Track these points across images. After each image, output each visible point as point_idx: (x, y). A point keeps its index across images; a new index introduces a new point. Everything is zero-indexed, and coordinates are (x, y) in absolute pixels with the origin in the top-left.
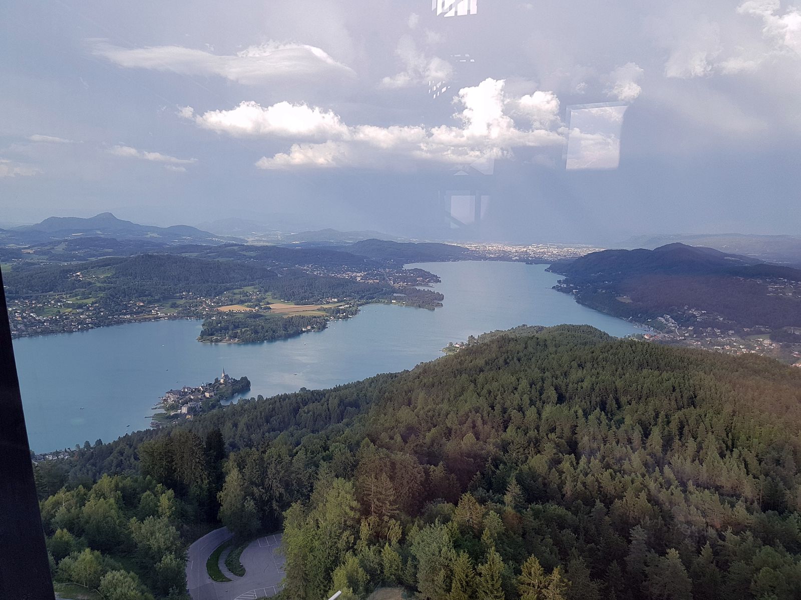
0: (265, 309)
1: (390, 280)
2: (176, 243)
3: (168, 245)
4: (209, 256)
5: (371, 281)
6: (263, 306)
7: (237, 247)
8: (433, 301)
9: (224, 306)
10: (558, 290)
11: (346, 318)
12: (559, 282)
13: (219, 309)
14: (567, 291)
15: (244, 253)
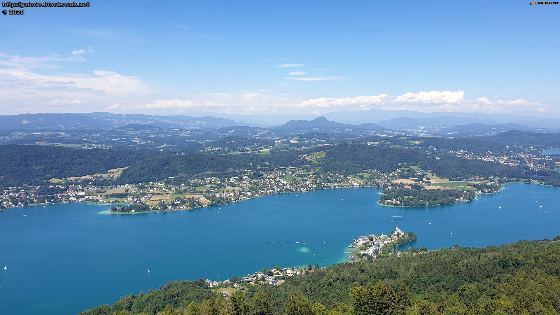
1: (530, 163)
2: (364, 135)
3: (359, 136)
4: (387, 144)
5: (512, 164)
6: (425, 181)
9: (397, 179)
11: (491, 192)
13: (393, 181)
15: (411, 142)
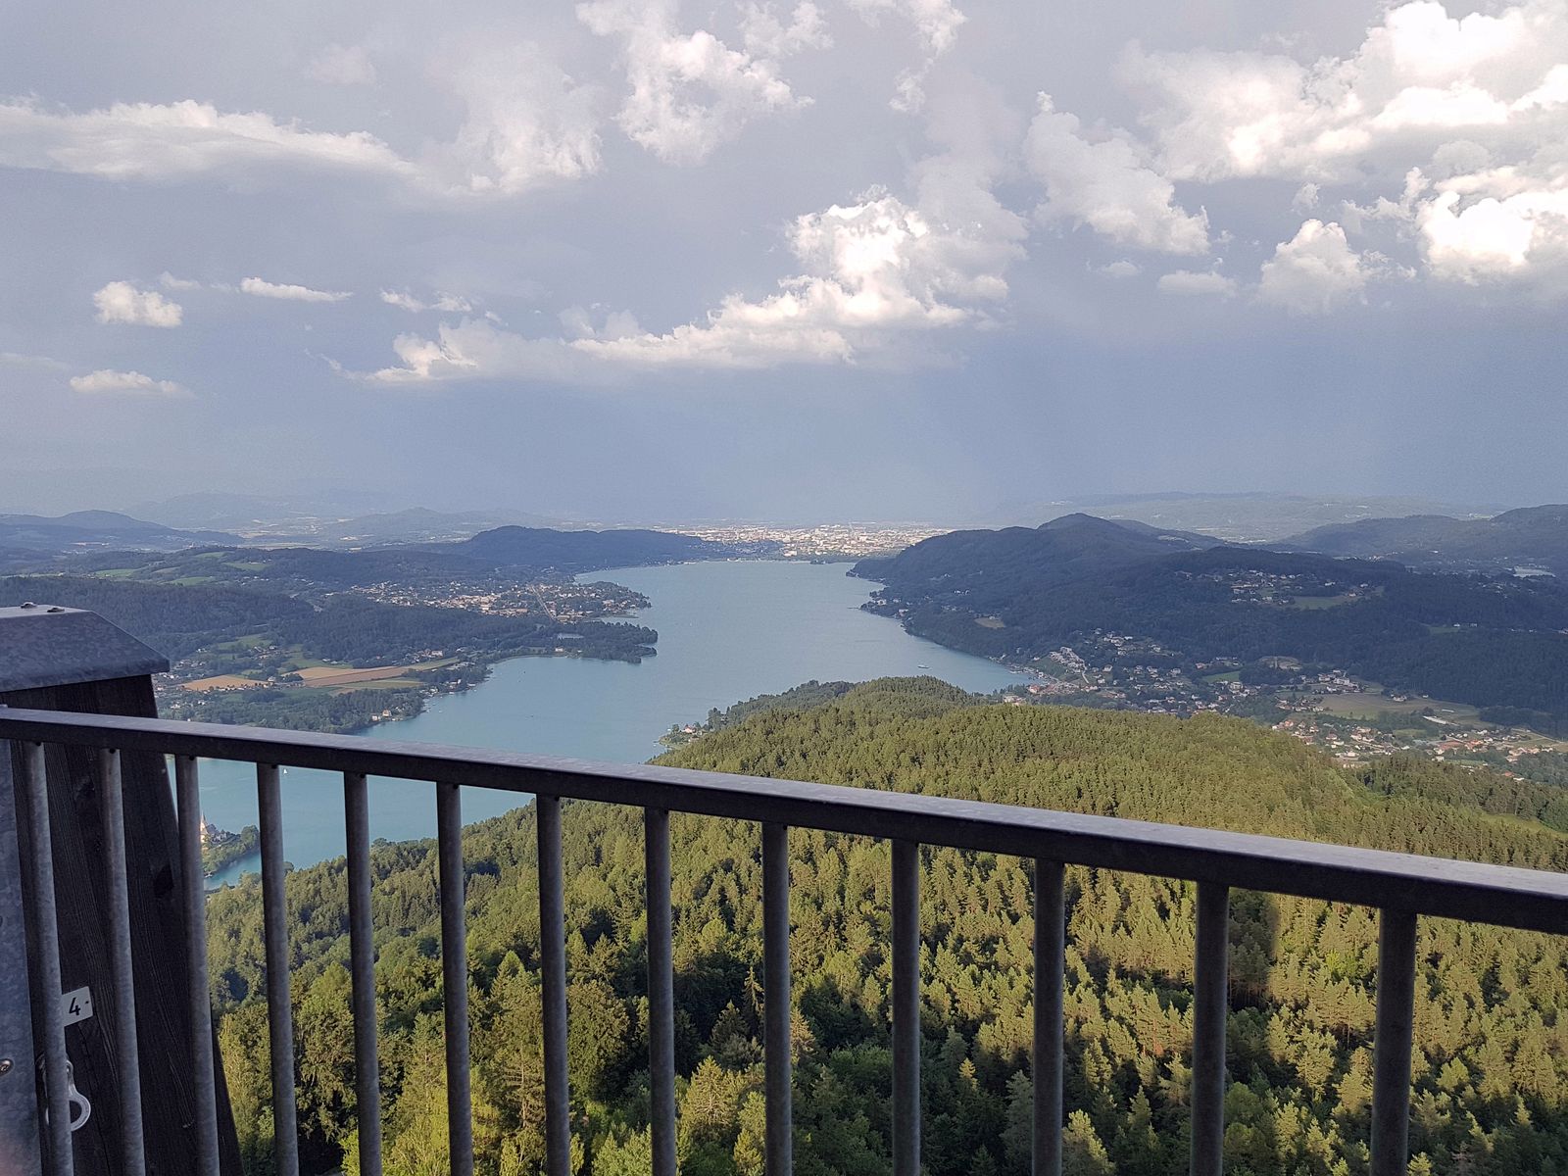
0: (290, 679)
1: (549, 607)
2: (82, 548)
3: (65, 554)
4: (161, 575)
5: (510, 612)
6: (285, 675)
7: (222, 553)
8: (634, 645)
9: (199, 678)
10: (872, 612)
11: (462, 689)
12: (873, 595)
13: (186, 685)
14: (888, 612)
15: (237, 565)
